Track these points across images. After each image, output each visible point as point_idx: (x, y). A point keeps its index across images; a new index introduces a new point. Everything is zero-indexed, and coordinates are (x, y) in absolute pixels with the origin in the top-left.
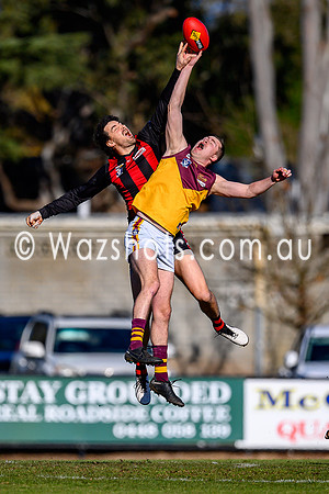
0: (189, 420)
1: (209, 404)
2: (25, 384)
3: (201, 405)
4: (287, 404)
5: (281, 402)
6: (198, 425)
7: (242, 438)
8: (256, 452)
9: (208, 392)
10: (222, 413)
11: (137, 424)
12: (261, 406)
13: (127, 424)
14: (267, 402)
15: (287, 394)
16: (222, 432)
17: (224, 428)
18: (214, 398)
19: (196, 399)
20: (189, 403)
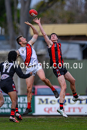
1: (25, 103)
5: (45, 102)
6: (22, 109)
11: (5, 109)
12: (40, 103)
13: (2, 109)
14: (41, 102)
15: (47, 100)
20: (19, 103)
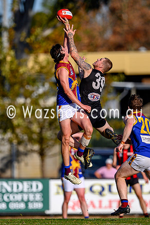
0: (23, 200)
1: (32, 192)
3: (28, 193)
6: (27, 203)
7: (48, 209)
9: (31, 186)
10: (38, 197)
12: (58, 193)
14: (61, 191)
16: (39, 206)
17: (40, 204)
18: (34, 189)
19: (25, 190)
20: (22, 192)
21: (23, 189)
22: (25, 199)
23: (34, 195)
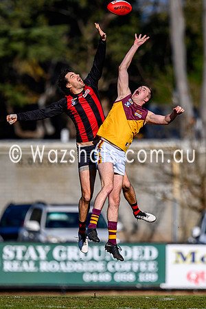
0: (131, 271)
2: (27, 248)
3: (139, 261)
4: (193, 260)
5: (189, 259)
7: (164, 282)
8: (174, 290)
9: (143, 253)
10: (152, 266)
11: (98, 273)
12: (177, 262)
13: (92, 273)
14: (180, 259)
15: (193, 254)
16: (152, 278)
17: (153, 275)
18: (147, 256)
19: (135, 257)
20: (131, 260)
21: (132, 256)
22: (135, 268)
23: (147, 263)
